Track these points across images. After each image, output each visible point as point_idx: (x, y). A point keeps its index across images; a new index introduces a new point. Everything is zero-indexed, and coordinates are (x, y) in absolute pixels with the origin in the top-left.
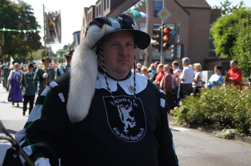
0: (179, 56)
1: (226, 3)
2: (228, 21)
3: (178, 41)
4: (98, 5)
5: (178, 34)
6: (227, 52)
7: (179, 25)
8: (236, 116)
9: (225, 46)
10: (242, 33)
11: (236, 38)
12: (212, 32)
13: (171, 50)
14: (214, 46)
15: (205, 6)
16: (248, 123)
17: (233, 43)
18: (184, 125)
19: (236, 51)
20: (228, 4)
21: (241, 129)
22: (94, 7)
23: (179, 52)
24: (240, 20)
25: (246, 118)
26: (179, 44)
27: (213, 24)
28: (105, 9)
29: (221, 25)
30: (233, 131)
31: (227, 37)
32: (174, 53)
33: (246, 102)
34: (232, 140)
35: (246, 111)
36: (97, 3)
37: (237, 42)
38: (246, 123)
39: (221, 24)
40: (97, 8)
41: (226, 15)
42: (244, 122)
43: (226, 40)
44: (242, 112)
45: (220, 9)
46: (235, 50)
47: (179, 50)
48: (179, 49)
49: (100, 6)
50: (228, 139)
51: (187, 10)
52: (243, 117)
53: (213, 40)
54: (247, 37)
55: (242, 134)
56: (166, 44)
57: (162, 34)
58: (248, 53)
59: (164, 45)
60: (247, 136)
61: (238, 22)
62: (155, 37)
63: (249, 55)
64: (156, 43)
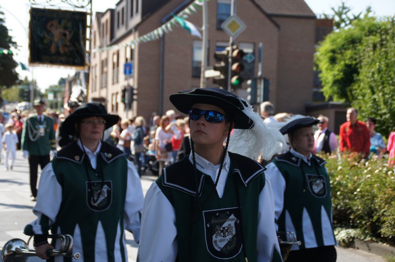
0: (260, 99)
1: (341, 9)
2: (346, 39)
3: (260, 74)
4: (120, 8)
5: (260, 61)
8: (358, 206)
9: (340, 83)
10: (369, 60)
11: (359, 70)
13: (246, 89)
15: (306, 14)
16: (378, 219)
17: (353, 78)
19: (358, 91)
20: (345, 11)
21: (365, 229)
22: (112, 11)
23: (261, 92)
25: (376, 210)
26: (260, 78)
27: (319, 45)
28: (132, 15)
29: (334, 47)
30: (352, 232)
31: (344, 68)
33: (375, 182)
34: (351, 249)
35: (374, 197)
36: (118, 4)
37: (361, 77)
38: (375, 218)
39: (333, 45)
40: (119, 13)
42: (372, 217)
43: (341, 74)
44: (369, 199)
45: (332, 20)
46: (356, 90)
47: (260, 88)
48: (261, 86)
49: (123, 9)
50: (344, 247)
51: (275, 19)
52: (370, 208)
54: (377, 67)
55: (368, 239)
56: (237, 79)
57: (230, 60)
58: (378, 96)
59: (234, 80)
60: (377, 242)
61: (363, 41)
62: (217, 65)
63: (382, 100)
64: (219, 76)
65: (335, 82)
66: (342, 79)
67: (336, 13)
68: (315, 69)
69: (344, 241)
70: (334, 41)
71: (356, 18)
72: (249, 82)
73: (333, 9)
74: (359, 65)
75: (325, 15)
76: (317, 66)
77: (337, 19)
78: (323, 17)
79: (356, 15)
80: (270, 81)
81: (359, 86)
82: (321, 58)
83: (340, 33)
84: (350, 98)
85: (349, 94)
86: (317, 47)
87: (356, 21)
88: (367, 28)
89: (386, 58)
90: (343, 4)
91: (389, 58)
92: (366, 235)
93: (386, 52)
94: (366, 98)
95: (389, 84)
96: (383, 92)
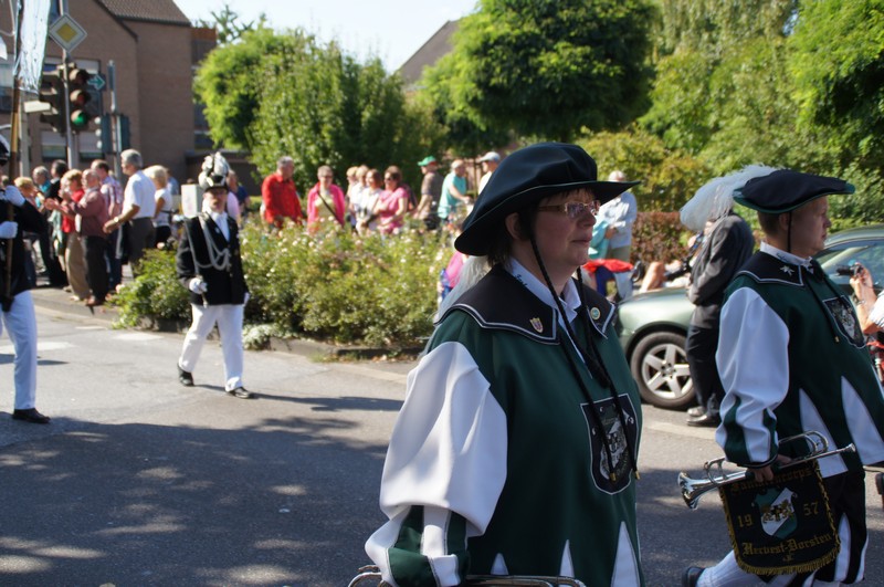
0: (117, 146)
1: (224, 15)
2: (237, 59)
3: (113, 107)
5: (112, 88)
6: (240, 137)
7: (111, 63)
8: (272, 293)
9: (234, 123)
10: (272, 89)
11: (260, 103)
12: (199, 87)
13: (94, 131)
14: (206, 122)
15: (175, 19)
16: (300, 307)
17: (252, 114)
18: (144, 326)
19: (261, 132)
20: (230, 17)
21: (284, 322)
23: (117, 135)
24: (264, 57)
25: (296, 295)
26: (115, 114)
27: (200, 65)
29: (221, 69)
30: (267, 329)
31: (238, 100)
32: (102, 138)
33: (294, 258)
34: (266, 352)
35: (293, 278)
37: (263, 113)
38: (296, 306)
39: (217, 66)
41: (228, 45)
42: (291, 306)
43: (235, 109)
44: (286, 282)
45: (214, 29)
46: (257, 131)
47: (116, 130)
48: (117, 127)
50: (257, 350)
51: (129, 25)
52: (289, 294)
53: (204, 106)
54: (283, 99)
55: (288, 335)
56: (80, 115)
57: (66, 85)
58: (288, 140)
59: (76, 116)
60: (299, 338)
61: (261, 62)
62: (44, 93)
63: (293, 145)
64: (50, 110)
65: (228, 120)
66: (237, 115)
67: (218, 20)
68: (194, 101)
69: (256, 342)
70: (220, 61)
71: (247, 28)
72: (98, 120)
73: (213, 14)
74: (258, 97)
75: (203, 23)
76: (198, 97)
77: (220, 28)
78: (200, 25)
79: (247, 24)
80: (131, 119)
81: (262, 126)
82: (204, 84)
83: (227, 49)
84: (250, 143)
85: (248, 136)
86: (197, 69)
87: (247, 33)
88: (264, 43)
89: (294, 86)
90: (227, 7)
91: (297, 86)
92: (284, 330)
93: (293, 78)
94: (272, 143)
95: (299, 122)
96: (294, 134)
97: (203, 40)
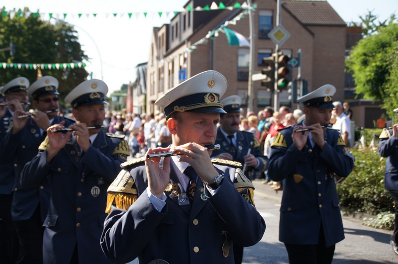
1: (368, 18)
3: (299, 76)
4: (174, 23)
5: (299, 65)
6: (375, 92)
7: (300, 51)
12: (349, 62)
15: (337, 23)
17: (385, 78)
19: (390, 90)
20: (371, 19)
24: (394, 42)
26: (300, 80)
28: (185, 29)
29: (365, 51)
31: (375, 69)
32: (292, 94)
36: (172, 20)
40: (173, 28)
41: (369, 36)
43: (373, 74)
45: (361, 27)
46: (388, 88)
47: (300, 88)
49: (177, 24)
51: (310, 28)
53: (353, 72)
56: (283, 82)
57: (276, 65)
59: (280, 82)
64: (266, 79)
67: (363, 20)
68: (345, 70)
71: (383, 25)
72: (290, 84)
73: (361, 17)
74: (389, 67)
75: (354, 23)
76: (348, 68)
77: (365, 26)
78: (352, 25)
79: (382, 22)
80: (309, 83)
81: (391, 85)
82: (354, 60)
83: (369, 39)
84: (383, 96)
85: (381, 93)
86: (350, 51)
87: (382, 28)
90: (370, 13)
97: (354, 34)
